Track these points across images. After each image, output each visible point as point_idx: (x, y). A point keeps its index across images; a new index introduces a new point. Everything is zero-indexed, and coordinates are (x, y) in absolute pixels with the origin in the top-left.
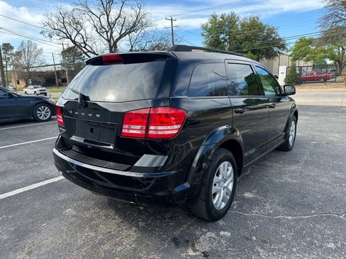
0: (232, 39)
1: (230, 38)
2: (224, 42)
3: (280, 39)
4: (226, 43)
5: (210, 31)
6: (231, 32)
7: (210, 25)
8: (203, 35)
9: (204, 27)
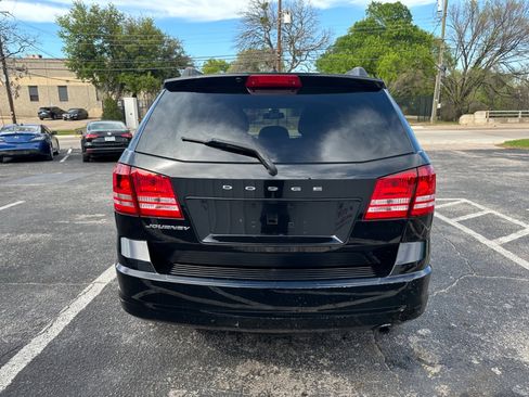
0: (115, 49)
1: (112, 47)
2: (101, 53)
3: (186, 58)
4: (106, 54)
5: (74, 30)
6: (113, 38)
7: (73, 21)
8: (62, 36)
9: (64, 23)
